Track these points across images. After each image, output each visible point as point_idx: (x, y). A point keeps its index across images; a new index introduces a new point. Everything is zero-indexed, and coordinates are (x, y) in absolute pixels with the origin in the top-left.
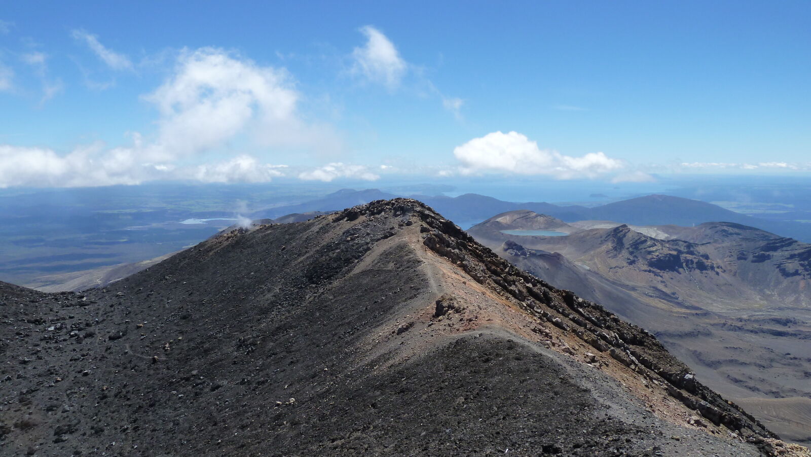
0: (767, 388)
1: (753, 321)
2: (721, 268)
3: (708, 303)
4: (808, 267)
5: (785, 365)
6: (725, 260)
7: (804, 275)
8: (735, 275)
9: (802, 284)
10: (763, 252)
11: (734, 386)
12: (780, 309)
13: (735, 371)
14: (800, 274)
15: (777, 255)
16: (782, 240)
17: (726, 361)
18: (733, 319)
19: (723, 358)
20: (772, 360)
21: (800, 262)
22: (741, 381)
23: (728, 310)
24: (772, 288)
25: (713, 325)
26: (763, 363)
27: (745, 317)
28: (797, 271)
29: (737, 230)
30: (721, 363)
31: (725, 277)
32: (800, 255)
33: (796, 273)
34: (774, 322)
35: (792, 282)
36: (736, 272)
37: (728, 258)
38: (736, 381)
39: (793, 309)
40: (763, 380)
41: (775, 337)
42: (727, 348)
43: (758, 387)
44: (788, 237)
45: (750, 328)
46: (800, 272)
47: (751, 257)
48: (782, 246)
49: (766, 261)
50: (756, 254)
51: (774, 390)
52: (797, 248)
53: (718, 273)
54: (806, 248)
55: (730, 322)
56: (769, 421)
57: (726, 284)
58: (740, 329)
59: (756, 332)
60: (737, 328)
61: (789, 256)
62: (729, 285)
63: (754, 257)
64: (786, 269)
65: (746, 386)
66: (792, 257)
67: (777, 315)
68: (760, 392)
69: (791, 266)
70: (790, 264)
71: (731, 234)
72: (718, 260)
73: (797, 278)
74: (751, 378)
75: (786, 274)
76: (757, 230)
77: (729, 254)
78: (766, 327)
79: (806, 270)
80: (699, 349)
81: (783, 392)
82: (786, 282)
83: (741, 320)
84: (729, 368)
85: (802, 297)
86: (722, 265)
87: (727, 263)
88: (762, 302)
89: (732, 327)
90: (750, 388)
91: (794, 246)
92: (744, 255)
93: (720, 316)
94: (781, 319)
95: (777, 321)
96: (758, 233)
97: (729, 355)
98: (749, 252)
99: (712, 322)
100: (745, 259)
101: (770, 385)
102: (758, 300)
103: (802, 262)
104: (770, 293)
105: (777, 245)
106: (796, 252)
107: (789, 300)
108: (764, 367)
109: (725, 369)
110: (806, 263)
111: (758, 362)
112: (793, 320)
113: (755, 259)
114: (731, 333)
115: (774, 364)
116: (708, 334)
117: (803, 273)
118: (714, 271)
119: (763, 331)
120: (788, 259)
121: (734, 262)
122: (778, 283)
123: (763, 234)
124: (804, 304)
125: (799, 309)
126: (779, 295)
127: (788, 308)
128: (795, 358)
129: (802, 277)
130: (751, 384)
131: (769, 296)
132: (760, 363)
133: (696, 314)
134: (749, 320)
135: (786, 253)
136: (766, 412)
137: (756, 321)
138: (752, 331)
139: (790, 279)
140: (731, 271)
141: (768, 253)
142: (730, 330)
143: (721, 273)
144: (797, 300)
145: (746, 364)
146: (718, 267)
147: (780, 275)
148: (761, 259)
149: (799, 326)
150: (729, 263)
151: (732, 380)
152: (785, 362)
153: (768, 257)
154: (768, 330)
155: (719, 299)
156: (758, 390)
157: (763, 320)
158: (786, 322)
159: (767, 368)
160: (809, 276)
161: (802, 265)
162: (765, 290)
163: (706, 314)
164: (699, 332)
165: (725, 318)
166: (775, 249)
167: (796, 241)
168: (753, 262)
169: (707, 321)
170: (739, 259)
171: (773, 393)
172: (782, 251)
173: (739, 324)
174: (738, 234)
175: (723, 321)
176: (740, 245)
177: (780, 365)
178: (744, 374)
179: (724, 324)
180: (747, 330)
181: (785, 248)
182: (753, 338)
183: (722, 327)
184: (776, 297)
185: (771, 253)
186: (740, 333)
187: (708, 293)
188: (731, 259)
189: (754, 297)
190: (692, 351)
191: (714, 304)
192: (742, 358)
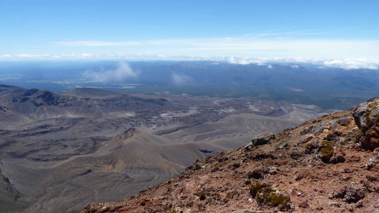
0: (52, 158)
1: (31, 130)
2: (6, 108)
3: (5, 127)
4: (46, 101)
5: (54, 145)
6: (6, 103)
7: (45, 105)
8: (13, 110)
9: (45, 108)
10: (25, 97)
11: (37, 163)
12: (40, 121)
13: (35, 155)
14: (43, 104)
15: (31, 97)
16: (32, 90)
17: (29, 152)
18: (21, 131)
19: (27, 151)
20: (49, 145)
21: (42, 99)
22: (40, 159)
23: (16, 128)
24: (33, 113)
25: (13, 137)
26: (46, 147)
27: (26, 129)
28: (42, 103)
29: (5, 88)
30: (27, 154)
31: (9, 112)
32: (41, 96)
33: (42, 104)
34: (40, 128)
35: (41, 109)
36: (13, 109)
37: (8, 102)
38: (37, 160)
39: (45, 120)
40: (49, 155)
41: (44, 134)
42: (27, 145)
43: (49, 158)
44: (35, 88)
45: (31, 133)
46: (43, 103)
47: (19, 100)
48: (33, 93)
49: (27, 101)
50: (21, 98)
51: (55, 157)
52: (40, 93)
53: (5, 111)
54: (44, 92)
55: (21, 133)
56: (69, 171)
57: (10, 115)
58: (27, 135)
59: (34, 135)
60: (25, 135)
61: (37, 97)
62: (12, 115)
63: (21, 99)
64: (37, 103)
65: (43, 160)
66: (38, 97)
67: (39, 124)
68: (50, 161)
69: (39, 101)
70: (38, 101)
71: (3, 90)
72: (3, 104)
73: (43, 106)
74: (44, 156)
75: (37, 105)
76: (15, 87)
77: (8, 100)
78: (38, 131)
79: (46, 102)
80: (13, 151)
81: (59, 157)
82: (38, 109)
83: (25, 131)
84: (31, 155)
85: (47, 114)
86: (5, 106)
87: (8, 105)
88: (30, 120)
89: (23, 135)
90: (45, 161)
91: (38, 92)
92: (15, 99)
93: (15, 132)
94: (43, 126)
95: (42, 127)
96: (16, 88)
97: (29, 149)
98: (17, 98)
99: (12, 135)
100: (17, 101)
101: (53, 156)
102: (28, 119)
103: (43, 99)
104: (32, 115)
105: (31, 92)
106: (40, 95)
107: (42, 116)
108: (47, 149)
109: (30, 156)
110: (45, 99)
111: (43, 147)
112: (47, 125)
113: (21, 100)
114: (23, 138)
115: (50, 146)
116: (14, 142)
117: (45, 103)
118: (3, 110)
119: (37, 133)
120: (37, 98)
121: (11, 104)
122: (35, 110)
123: (19, 89)
124: (48, 117)
125: (47, 120)
126: (37, 115)
127: (43, 120)
128: (57, 141)
129: (44, 105)
130: (45, 158)
131: (32, 116)
132: (44, 148)
133: (3, 133)
134: (29, 130)
135: (35, 96)
136: (66, 168)
137: (32, 129)
138: (32, 135)
139: (40, 107)
140: (11, 108)
141: (27, 97)
142: (22, 137)
143: (6, 110)
144: (45, 116)
145: (38, 150)
146: (4, 108)
147: (35, 106)
148: (24, 100)
149: (51, 127)
150: (9, 104)
151: (35, 160)
152: (54, 144)
153: (28, 99)
154: (39, 132)
155: (9, 123)
156: (48, 160)
157: (35, 128)
158: (45, 127)
159: (48, 149)
160: (47, 105)
161: (43, 100)
162: (30, 114)
163: (8, 132)
164: (9, 142)
165: (17, 132)
166: (30, 95)
167: (38, 90)
168: (21, 102)
169: (9, 135)
170: (14, 102)
171: (55, 159)
172: (33, 95)
173: (26, 133)
174: (6, 90)
175: (17, 134)
176: (13, 95)
177: (53, 146)
178: (40, 155)
179: (19, 135)
180: (30, 135)
181: (34, 94)
182: (34, 137)
183: (18, 137)
184: (36, 117)
185: (28, 97)
186: (28, 137)
187: (3, 122)
188: (9, 102)
189: (25, 119)
190: (10, 153)
191: (9, 126)
192: (36, 149)
